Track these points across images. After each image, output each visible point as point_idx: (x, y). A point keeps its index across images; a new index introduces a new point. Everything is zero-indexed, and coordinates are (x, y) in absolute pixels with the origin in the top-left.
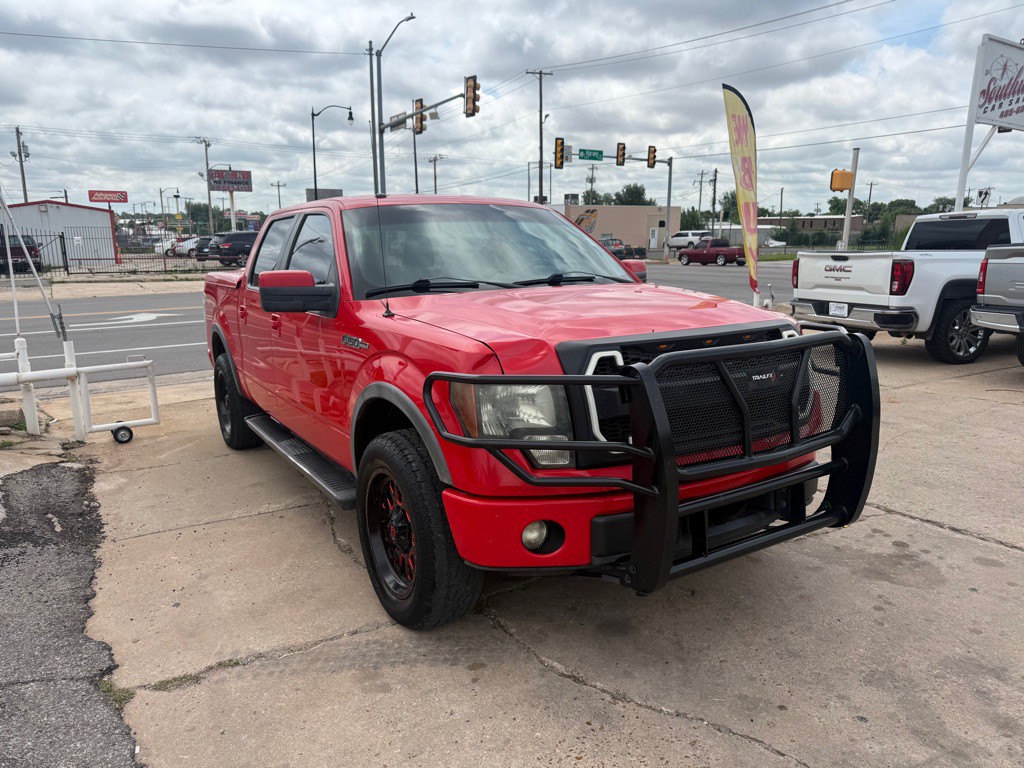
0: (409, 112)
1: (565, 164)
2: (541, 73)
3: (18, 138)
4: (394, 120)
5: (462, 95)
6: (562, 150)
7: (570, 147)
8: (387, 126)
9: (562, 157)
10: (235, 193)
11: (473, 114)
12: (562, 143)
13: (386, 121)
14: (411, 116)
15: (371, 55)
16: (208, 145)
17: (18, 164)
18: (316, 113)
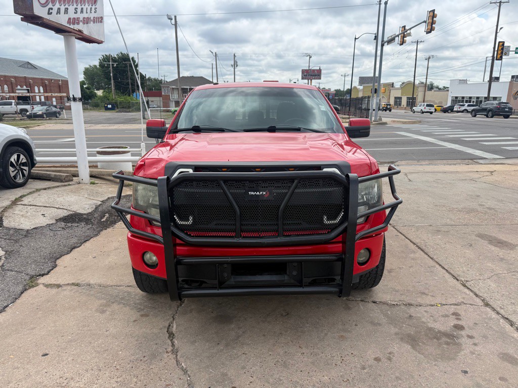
0: (397, 33)
1: (504, 57)
2: (500, 2)
3: (234, 58)
4: (389, 38)
5: (425, 22)
6: (502, 49)
7: (509, 47)
8: (385, 42)
9: (502, 53)
10: (313, 80)
11: (430, 32)
12: (503, 45)
13: (386, 39)
14: (398, 36)
15: (380, 4)
16: (310, 57)
17: (233, 69)
18: (357, 38)
